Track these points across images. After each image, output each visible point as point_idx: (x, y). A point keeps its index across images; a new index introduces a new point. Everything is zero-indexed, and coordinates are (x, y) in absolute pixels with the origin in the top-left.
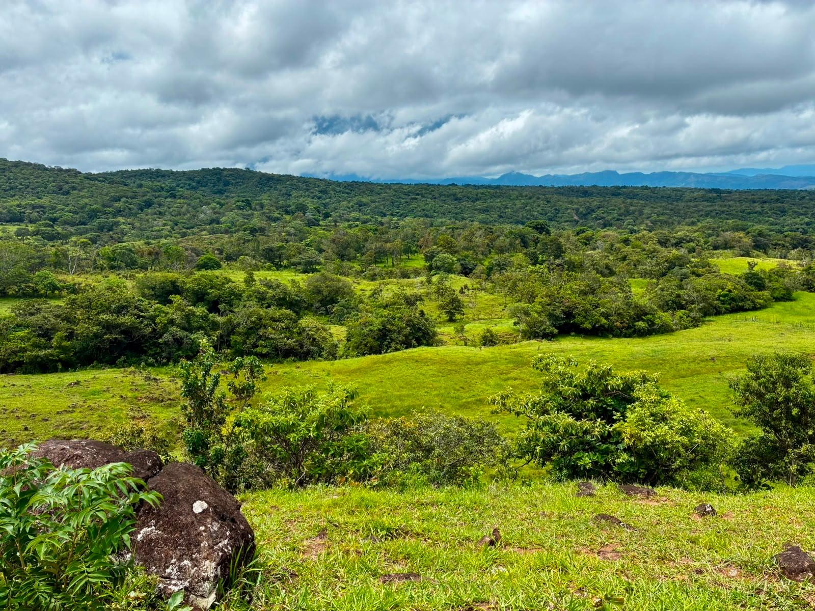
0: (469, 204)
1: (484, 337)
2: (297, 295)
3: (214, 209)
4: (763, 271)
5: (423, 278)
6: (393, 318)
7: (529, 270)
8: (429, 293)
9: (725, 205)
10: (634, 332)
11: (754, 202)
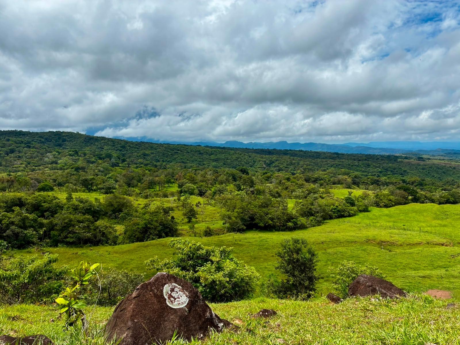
0: (207, 157)
1: (206, 231)
2: (98, 207)
3: (54, 155)
4: (355, 197)
5: (176, 198)
6: (152, 221)
7: (236, 194)
8: (178, 206)
9: (341, 161)
10: (287, 228)
11: (355, 160)
